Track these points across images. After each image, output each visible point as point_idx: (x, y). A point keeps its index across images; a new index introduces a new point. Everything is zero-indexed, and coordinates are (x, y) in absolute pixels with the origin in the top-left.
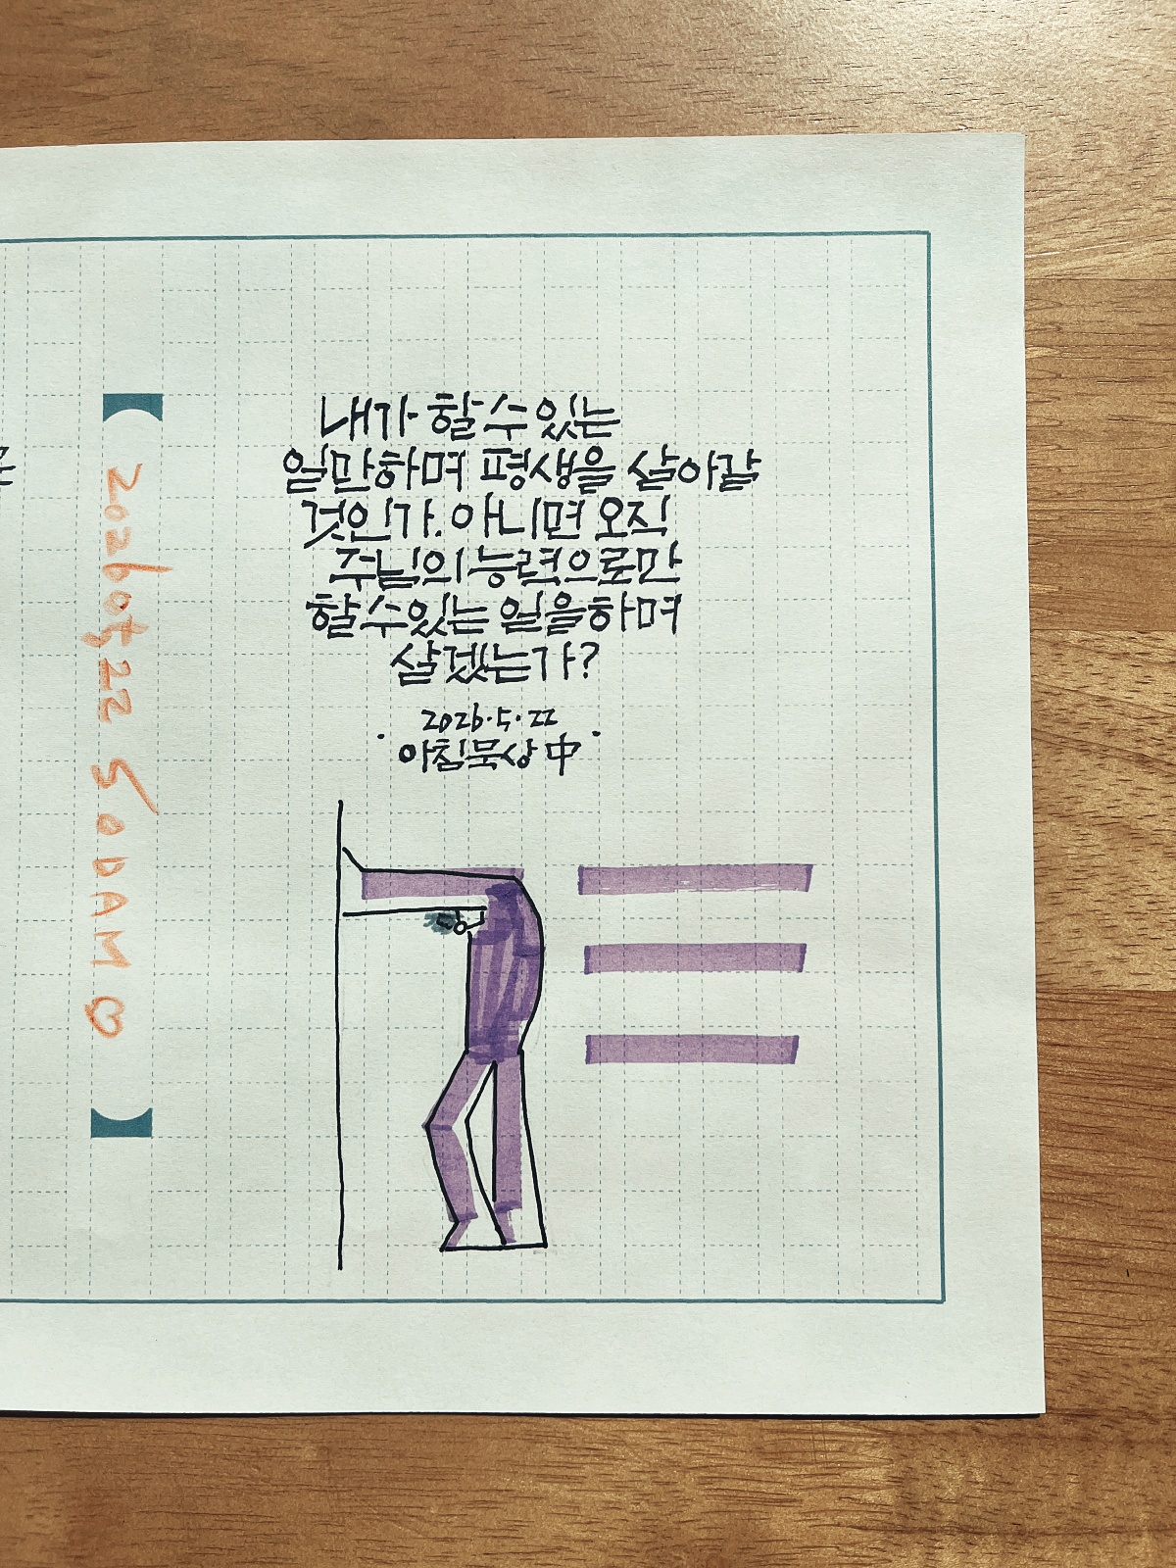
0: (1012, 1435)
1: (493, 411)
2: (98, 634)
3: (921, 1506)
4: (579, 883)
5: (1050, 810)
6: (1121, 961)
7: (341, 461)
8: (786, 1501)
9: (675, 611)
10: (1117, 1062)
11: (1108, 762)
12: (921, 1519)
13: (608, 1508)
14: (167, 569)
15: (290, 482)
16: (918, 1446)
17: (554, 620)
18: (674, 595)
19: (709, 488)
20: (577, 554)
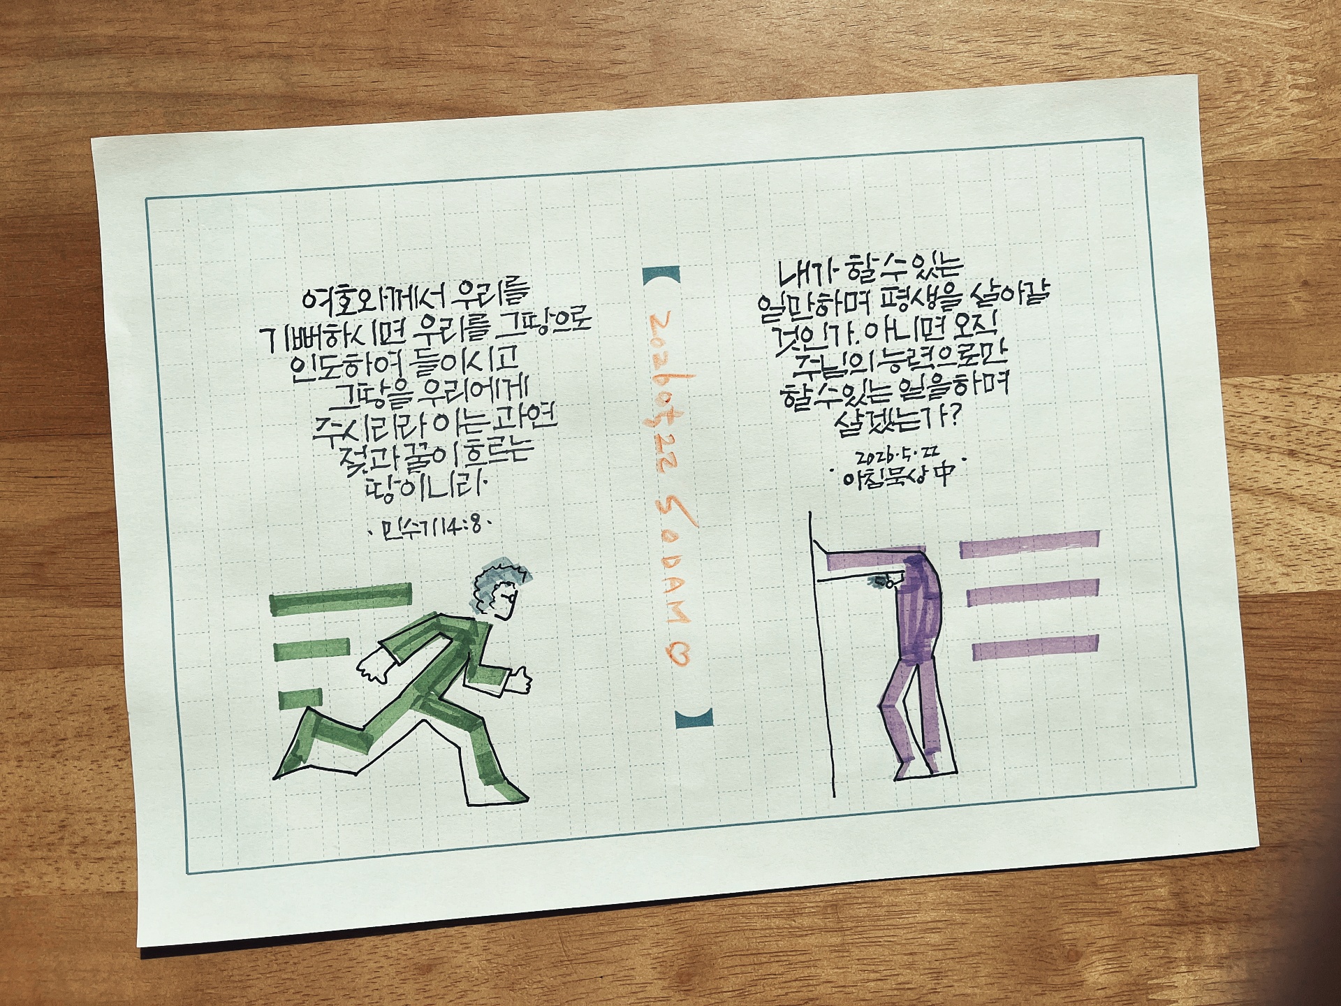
0: (1241, 862)
1: (886, 264)
2: (653, 419)
3: (1191, 909)
4: (960, 552)
5: (1240, 487)
6: (1287, 575)
7: (794, 301)
8: (1112, 913)
9: (1006, 380)
10: (1288, 636)
11: (1271, 456)
12: (1191, 916)
13: (1007, 926)
14: (692, 376)
15: (764, 317)
16: (1187, 873)
17: (933, 391)
18: (1005, 371)
19: (1021, 304)
20: (944, 349)
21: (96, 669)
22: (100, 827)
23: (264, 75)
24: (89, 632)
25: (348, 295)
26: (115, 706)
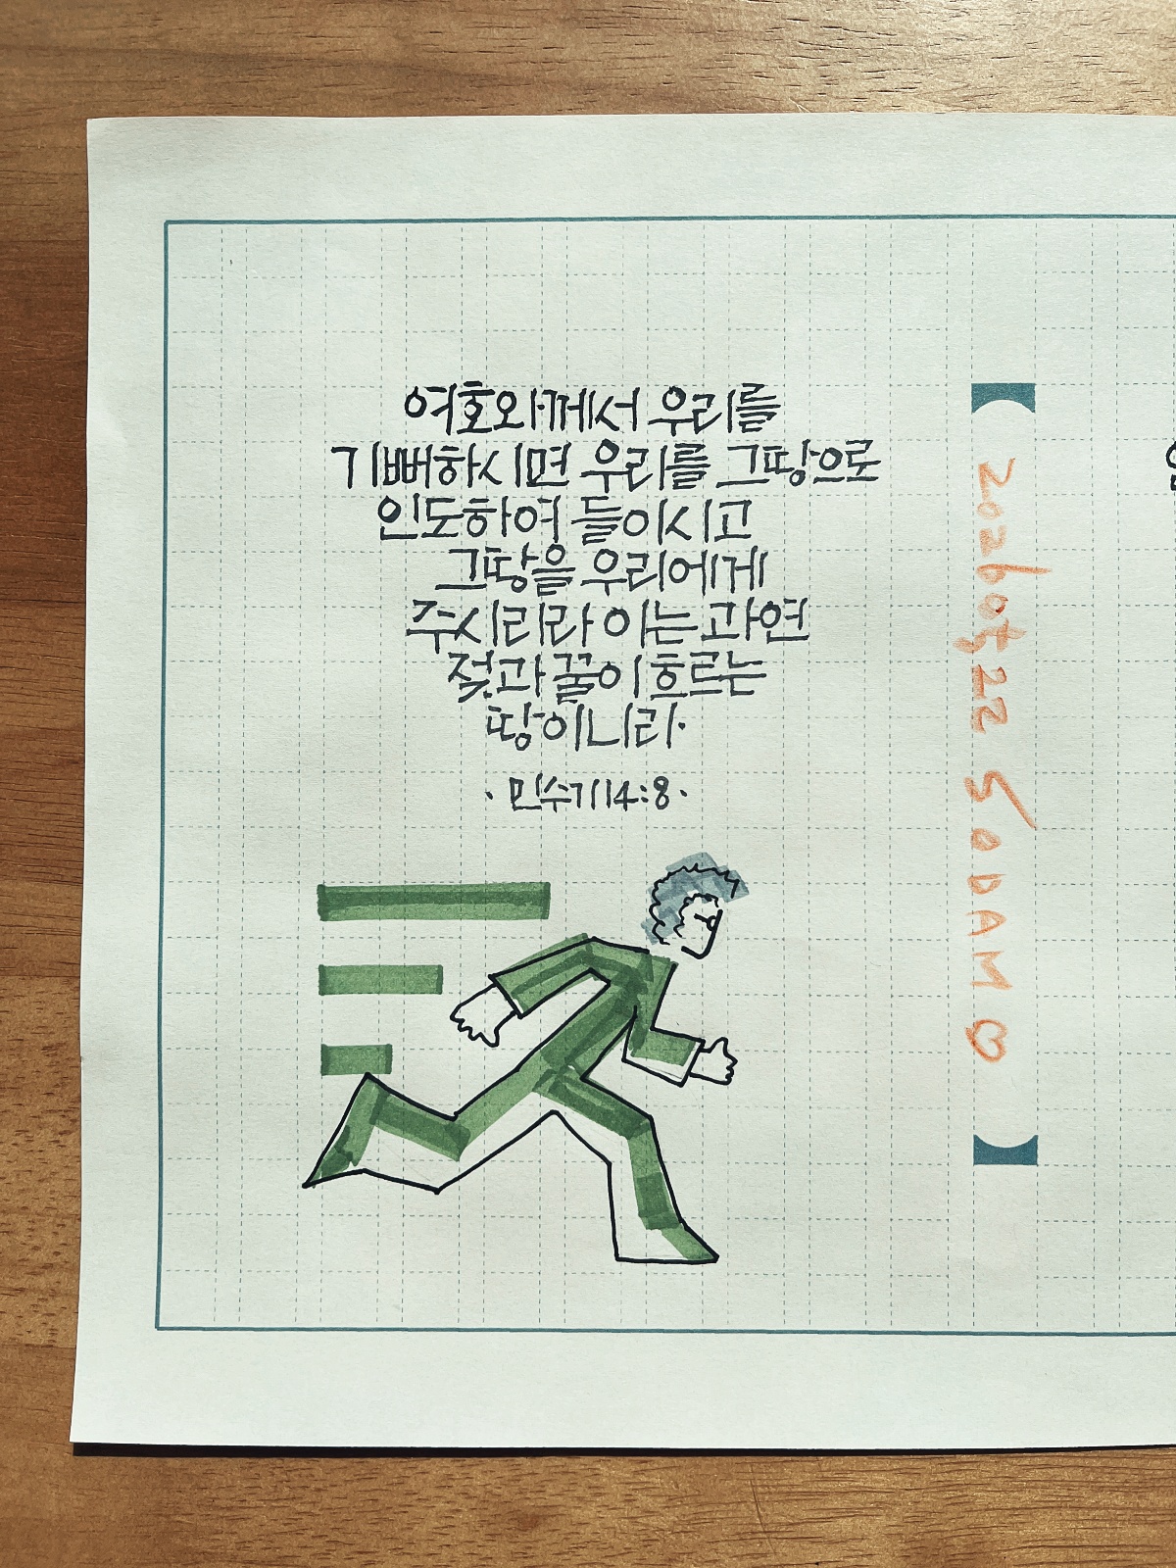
2: (971, 639)
14: (1045, 571)
15: (1174, 478)
21: (35, 981)
22: (22, 1238)
23: (370, 30)
24: (28, 920)
25: (479, 399)
26: (60, 1044)
